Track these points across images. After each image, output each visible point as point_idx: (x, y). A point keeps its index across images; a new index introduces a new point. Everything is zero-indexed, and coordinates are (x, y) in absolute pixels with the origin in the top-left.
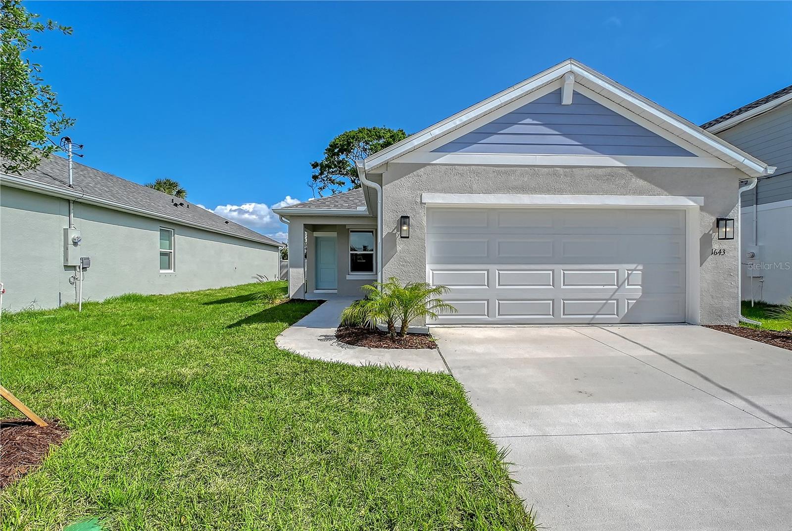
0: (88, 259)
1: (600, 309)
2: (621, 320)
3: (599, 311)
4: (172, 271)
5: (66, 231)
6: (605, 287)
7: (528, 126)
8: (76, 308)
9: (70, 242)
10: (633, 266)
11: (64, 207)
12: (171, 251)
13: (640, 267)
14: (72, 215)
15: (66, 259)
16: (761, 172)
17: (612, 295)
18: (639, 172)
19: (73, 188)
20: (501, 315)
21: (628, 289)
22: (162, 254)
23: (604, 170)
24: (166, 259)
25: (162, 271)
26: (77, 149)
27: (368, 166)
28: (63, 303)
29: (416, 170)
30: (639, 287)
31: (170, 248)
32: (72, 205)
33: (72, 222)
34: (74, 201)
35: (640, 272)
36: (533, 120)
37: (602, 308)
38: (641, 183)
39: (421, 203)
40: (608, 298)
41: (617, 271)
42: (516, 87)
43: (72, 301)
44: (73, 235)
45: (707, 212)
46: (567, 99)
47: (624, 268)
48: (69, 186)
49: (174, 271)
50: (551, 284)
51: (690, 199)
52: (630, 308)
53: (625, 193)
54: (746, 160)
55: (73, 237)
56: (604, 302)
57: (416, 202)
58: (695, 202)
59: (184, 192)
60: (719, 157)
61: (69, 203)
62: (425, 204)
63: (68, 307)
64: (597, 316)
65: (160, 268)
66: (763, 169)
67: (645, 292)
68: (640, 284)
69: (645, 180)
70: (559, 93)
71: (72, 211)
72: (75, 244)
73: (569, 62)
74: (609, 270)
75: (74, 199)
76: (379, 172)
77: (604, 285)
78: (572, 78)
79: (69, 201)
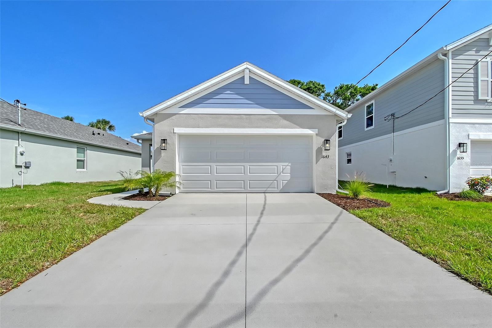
0: (30, 162)
1: (270, 185)
2: (280, 191)
3: (269, 186)
4: (85, 170)
5: (16, 147)
6: (271, 174)
7: (228, 94)
8: (20, 187)
9: (19, 153)
10: (286, 164)
11: (16, 136)
12: (84, 159)
13: (290, 164)
14: (20, 140)
15: (16, 162)
16: (344, 116)
17: (276, 179)
18: (285, 117)
19: (20, 126)
20: (218, 188)
21: (283, 175)
22: (78, 161)
23: (266, 116)
24: (81, 163)
25: (78, 170)
26: (23, 106)
27: (145, 115)
28: (14, 185)
29: (171, 117)
30: (289, 174)
31: (84, 157)
32: (20, 135)
33: (20, 143)
34: (21, 132)
35: (289, 167)
36: (231, 92)
37: (271, 184)
38: (285, 122)
39: (174, 133)
40: (274, 180)
41: (277, 166)
42: (219, 76)
43: (18, 184)
44: (20, 150)
45: (320, 137)
46: (247, 81)
47: (281, 165)
48: (19, 125)
49: (87, 170)
50: (243, 173)
51: (311, 130)
52: (283, 185)
53: (277, 127)
54: (337, 111)
55: (20, 151)
56: (272, 182)
57: (171, 132)
58: (313, 131)
59: (113, 126)
60: (326, 109)
61: (19, 133)
62: (175, 133)
63: (17, 186)
64: (268, 189)
65: (77, 168)
66: (345, 115)
67: (292, 177)
68: (289, 173)
69: (288, 120)
70: (243, 78)
71: (20, 138)
72: (22, 154)
73: (246, 63)
74: (272, 166)
75: (21, 131)
76: (153, 118)
77: (270, 174)
78: (247, 71)
79: (18, 132)
